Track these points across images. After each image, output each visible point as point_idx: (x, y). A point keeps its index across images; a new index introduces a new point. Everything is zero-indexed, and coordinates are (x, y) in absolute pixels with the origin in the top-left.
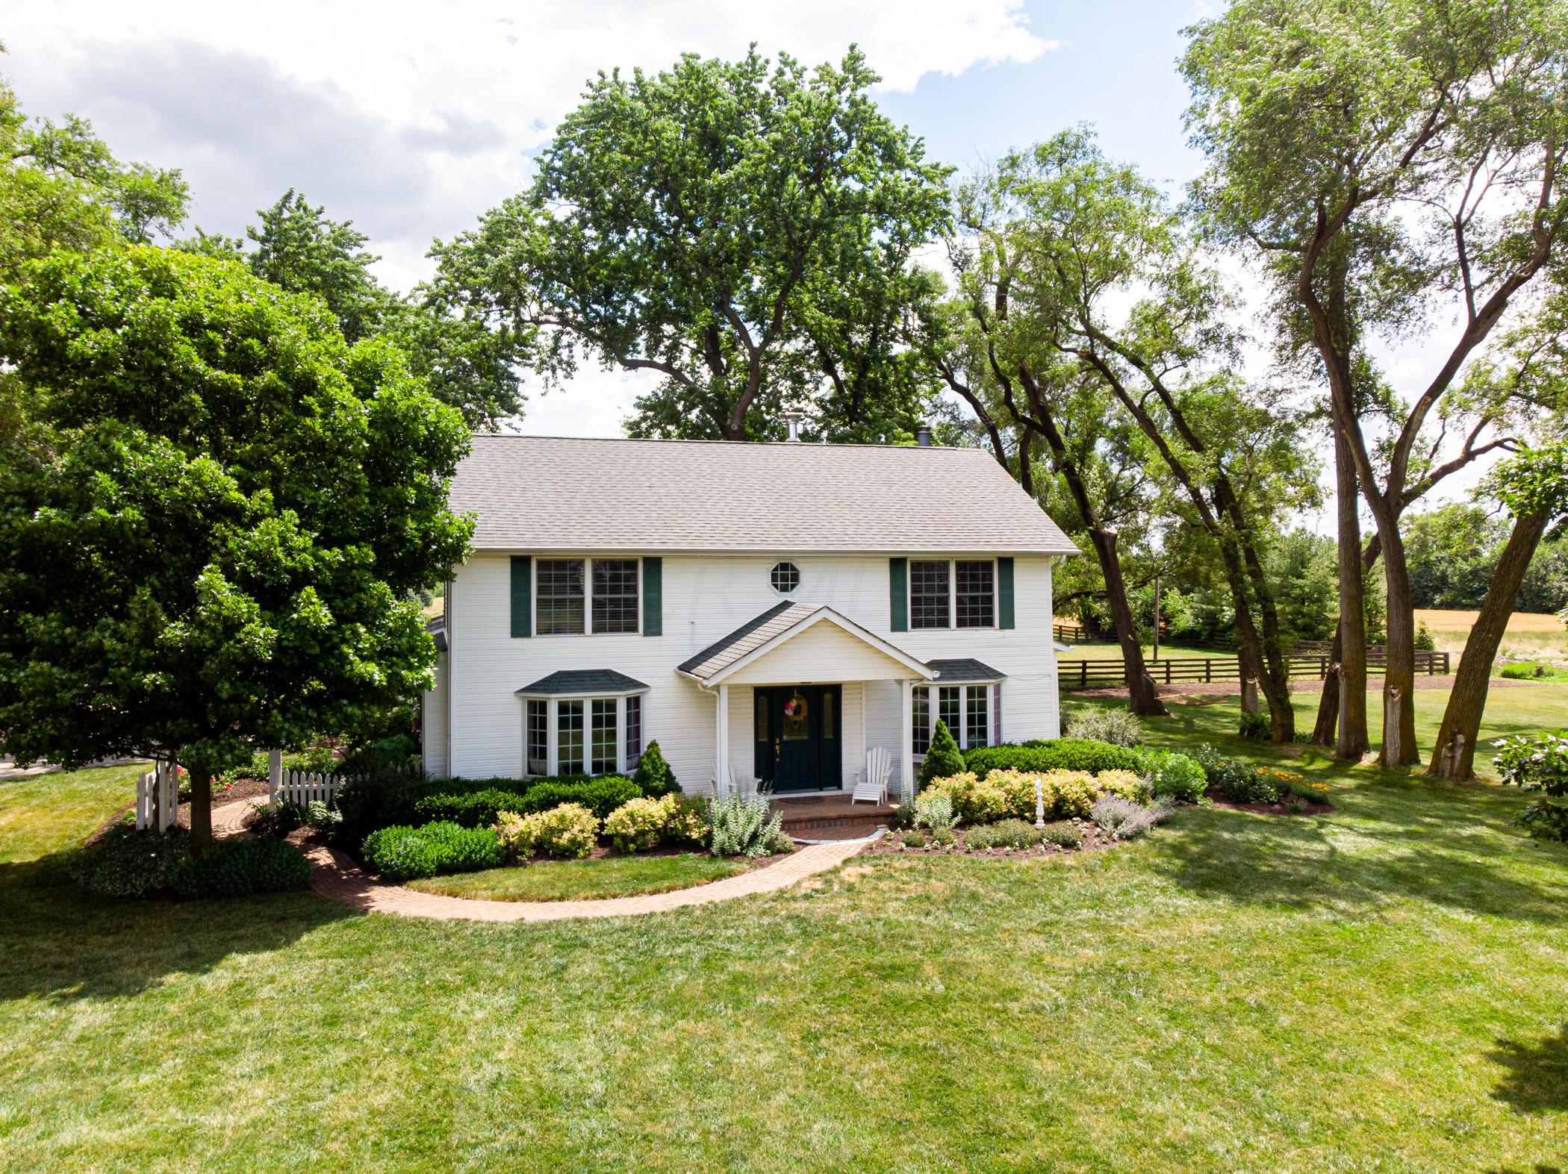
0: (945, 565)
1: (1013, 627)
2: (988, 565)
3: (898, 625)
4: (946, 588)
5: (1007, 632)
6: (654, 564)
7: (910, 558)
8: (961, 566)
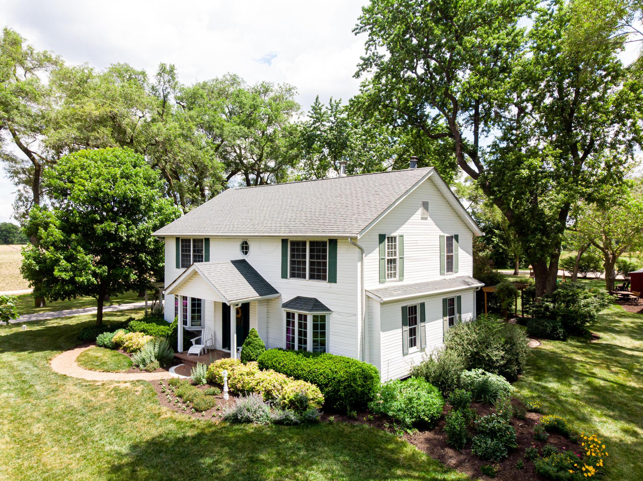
0: (304, 243)
1: (335, 282)
2: (324, 243)
3: (284, 276)
4: (304, 257)
5: (333, 284)
6: (207, 240)
7: (291, 239)
8: (312, 243)
